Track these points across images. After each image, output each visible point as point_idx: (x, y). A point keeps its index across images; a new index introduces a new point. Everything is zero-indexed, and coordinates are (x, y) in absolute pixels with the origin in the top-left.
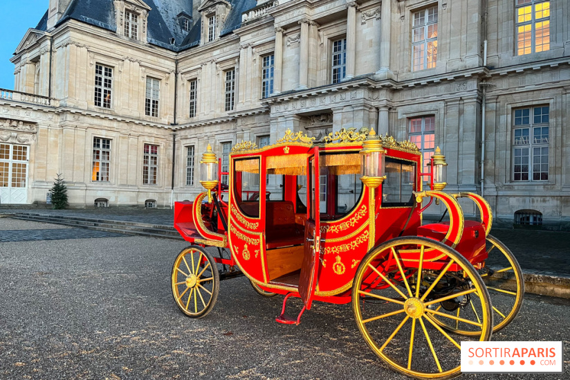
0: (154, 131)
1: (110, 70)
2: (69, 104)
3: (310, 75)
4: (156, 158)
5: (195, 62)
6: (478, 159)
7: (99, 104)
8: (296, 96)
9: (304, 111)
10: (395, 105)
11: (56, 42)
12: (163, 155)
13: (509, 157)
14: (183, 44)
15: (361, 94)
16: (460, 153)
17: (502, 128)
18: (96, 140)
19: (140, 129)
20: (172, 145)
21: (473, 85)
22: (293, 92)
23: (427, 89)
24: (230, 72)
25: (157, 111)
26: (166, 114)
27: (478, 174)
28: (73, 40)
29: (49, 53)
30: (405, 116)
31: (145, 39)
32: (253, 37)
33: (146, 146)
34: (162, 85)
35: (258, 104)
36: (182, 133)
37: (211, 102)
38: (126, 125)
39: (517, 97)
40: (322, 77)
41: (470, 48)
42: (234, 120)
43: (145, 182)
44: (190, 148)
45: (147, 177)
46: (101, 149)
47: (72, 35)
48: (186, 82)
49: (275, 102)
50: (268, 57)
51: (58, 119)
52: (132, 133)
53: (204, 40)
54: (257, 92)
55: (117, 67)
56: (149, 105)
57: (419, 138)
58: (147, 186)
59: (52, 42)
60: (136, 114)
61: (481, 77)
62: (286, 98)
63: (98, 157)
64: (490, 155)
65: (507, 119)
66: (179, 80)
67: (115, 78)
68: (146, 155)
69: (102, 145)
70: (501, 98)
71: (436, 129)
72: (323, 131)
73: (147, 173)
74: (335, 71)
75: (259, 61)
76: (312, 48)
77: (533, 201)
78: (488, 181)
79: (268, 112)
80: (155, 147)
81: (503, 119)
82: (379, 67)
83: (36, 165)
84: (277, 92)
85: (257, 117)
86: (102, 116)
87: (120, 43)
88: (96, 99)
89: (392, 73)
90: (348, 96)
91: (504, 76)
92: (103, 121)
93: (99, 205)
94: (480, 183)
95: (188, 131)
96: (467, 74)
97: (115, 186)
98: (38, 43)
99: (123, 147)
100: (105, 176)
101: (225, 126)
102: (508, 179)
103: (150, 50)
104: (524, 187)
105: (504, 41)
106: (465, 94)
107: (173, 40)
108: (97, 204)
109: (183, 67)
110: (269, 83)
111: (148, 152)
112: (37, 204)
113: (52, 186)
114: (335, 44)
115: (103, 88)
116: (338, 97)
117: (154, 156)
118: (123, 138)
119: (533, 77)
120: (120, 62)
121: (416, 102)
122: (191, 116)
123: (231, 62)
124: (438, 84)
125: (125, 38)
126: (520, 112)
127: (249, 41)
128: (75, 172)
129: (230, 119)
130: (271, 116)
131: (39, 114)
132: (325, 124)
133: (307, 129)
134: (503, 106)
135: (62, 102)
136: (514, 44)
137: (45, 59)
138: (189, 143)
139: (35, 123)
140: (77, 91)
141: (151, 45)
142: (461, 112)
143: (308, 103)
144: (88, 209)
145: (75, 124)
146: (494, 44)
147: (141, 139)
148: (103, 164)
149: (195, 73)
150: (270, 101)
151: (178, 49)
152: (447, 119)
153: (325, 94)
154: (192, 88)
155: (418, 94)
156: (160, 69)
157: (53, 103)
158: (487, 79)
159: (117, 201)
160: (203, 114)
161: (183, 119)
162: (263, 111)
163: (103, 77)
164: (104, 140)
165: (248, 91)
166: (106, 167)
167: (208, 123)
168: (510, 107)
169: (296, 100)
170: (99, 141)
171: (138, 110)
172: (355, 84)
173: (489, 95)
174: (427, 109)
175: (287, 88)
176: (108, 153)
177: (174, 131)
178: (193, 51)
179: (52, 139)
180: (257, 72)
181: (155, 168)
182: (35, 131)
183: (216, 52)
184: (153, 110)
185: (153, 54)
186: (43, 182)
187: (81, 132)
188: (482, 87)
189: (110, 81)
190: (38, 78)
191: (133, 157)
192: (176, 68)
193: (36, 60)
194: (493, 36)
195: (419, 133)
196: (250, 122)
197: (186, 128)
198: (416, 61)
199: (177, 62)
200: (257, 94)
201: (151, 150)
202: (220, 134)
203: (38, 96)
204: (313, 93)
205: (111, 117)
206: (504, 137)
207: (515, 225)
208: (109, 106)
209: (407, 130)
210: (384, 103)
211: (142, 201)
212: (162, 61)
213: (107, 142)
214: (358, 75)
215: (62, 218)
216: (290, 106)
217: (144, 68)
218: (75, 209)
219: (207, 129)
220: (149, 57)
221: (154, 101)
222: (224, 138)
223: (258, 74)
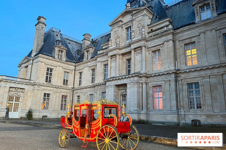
0: (66, 91)
1: (52, 70)
2: (36, 82)
3: (120, 72)
4: (66, 100)
5: (82, 66)
6: (177, 101)
7: (47, 82)
8: (114, 79)
9: (117, 84)
10: (148, 82)
11: (34, 61)
12: (68, 99)
13: (187, 100)
14: (78, 61)
15: (136, 78)
16: (171, 99)
17: (184, 90)
18: (45, 94)
19: (61, 90)
20: (72, 95)
21: (173, 76)
22: (114, 77)
23: (158, 77)
24: (93, 70)
25: (67, 83)
26: (71, 85)
27: (177, 106)
28: (40, 60)
29: (31, 65)
30: (152, 86)
31: (65, 59)
32: (101, 58)
33: (63, 96)
34: (70, 74)
35: (102, 81)
36: (76, 91)
37: (86, 80)
38: (56, 89)
39: (188, 80)
40: (124, 72)
41: (171, 64)
42: (94, 87)
43: (61, 109)
44: (79, 96)
45: (62, 107)
46: (46, 97)
47: (40, 59)
48: (78, 73)
49: (107, 81)
50: (106, 65)
51: (32, 87)
52: (58, 91)
53: (85, 59)
54: (102, 77)
55: (54, 69)
56: (65, 81)
57: (157, 93)
58: (62, 111)
59: (33, 61)
60: (60, 85)
61: (176, 73)
62: (111, 80)
63: (45, 100)
64: (181, 100)
65: (185, 87)
66: (76, 72)
67: (53, 72)
68: (63, 99)
69: (47, 96)
70: (183, 80)
71: (162, 90)
72: (124, 91)
73: (62, 106)
74: (128, 70)
75: (103, 67)
76: (120, 63)
77: (197, 116)
78: (181, 109)
79: (106, 84)
80: (66, 96)
81: (184, 87)
82: (142, 69)
83: (23, 104)
84: (109, 77)
85: (102, 86)
86: (48, 86)
87: (56, 61)
88: (46, 80)
89: (146, 71)
90: (132, 79)
91: (183, 73)
92: (48, 87)
93: (44, 118)
94: (179, 110)
95: (78, 90)
96: (171, 72)
97: (50, 111)
98: (28, 61)
99: (54, 97)
100: (47, 107)
101: (91, 89)
102: (188, 108)
103: (66, 63)
104: (194, 111)
105: (182, 61)
106: (171, 79)
107: (74, 59)
108: (43, 118)
109: (77, 68)
110: (107, 74)
111: (63, 98)
112: (21, 118)
113: (27, 111)
114: (128, 61)
115: (49, 76)
116: (128, 80)
117: (65, 99)
118: (54, 93)
119: (192, 73)
120: (56, 67)
121: (155, 81)
122: (80, 85)
123: (94, 67)
124: (161, 75)
125: (58, 59)
126: (190, 85)
127: (100, 60)
128: (36, 106)
129: (93, 86)
130: (107, 85)
131: (26, 85)
132: (125, 88)
133: (119, 90)
134: (184, 83)
135: (34, 81)
136: (186, 62)
137: (30, 67)
138: (78, 94)
139: (24, 89)
140: (40, 77)
141: (67, 61)
142: (170, 85)
143: (119, 81)
144: (40, 120)
145: (38, 89)
146: (179, 63)
147: (61, 94)
148: (47, 103)
149: (82, 70)
150: (106, 80)
151: (76, 62)
152: (166, 87)
153: (124, 78)
154: (80, 75)
155: (155, 78)
156: (70, 69)
157: (31, 82)
158: (178, 74)
159: (50, 117)
160: (84, 84)
161: (76, 86)
162: (104, 83)
163: (49, 72)
164: (48, 94)
165: (99, 77)
166: (47, 104)
167: (85, 87)
168: (186, 83)
169: (115, 80)
170: (46, 95)
171: (60, 83)
172: (134, 75)
173: (179, 79)
174: (159, 83)
175: (112, 76)
176: (49, 99)
177: (73, 90)
178: (81, 63)
179: (29, 94)
180: (102, 70)
181: (65, 104)
182: (24, 91)
183: (89, 63)
184: (66, 83)
185: (67, 64)
186: (24, 110)
187: (40, 92)
188: (176, 76)
189: (51, 74)
190: (27, 73)
191: (57, 100)
192: (75, 68)
193: (27, 67)
194: (178, 60)
195: (157, 92)
196: (99, 87)
197: (77, 89)
198: (155, 67)
199: (75, 66)
200: (102, 78)
201: (64, 97)
202: (89, 91)
203: (26, 79)
204: (120, 78)
205: (51, 86)
206: (185, 93)
207: (192, 125)
208: (50, 82)
209: (153, 91)
210: (144, 81)
211: (60, 116)
212: (70, 66)
213: (49, 95)
214: (135, 72)
215: (30, 123)
216: (113, 82)
217: (63, 69)
218: (35, 120)
219: (85, 90)
220: (66, 65)
221: (66, 80)
222: (91, 93)
223: (103, 71)
